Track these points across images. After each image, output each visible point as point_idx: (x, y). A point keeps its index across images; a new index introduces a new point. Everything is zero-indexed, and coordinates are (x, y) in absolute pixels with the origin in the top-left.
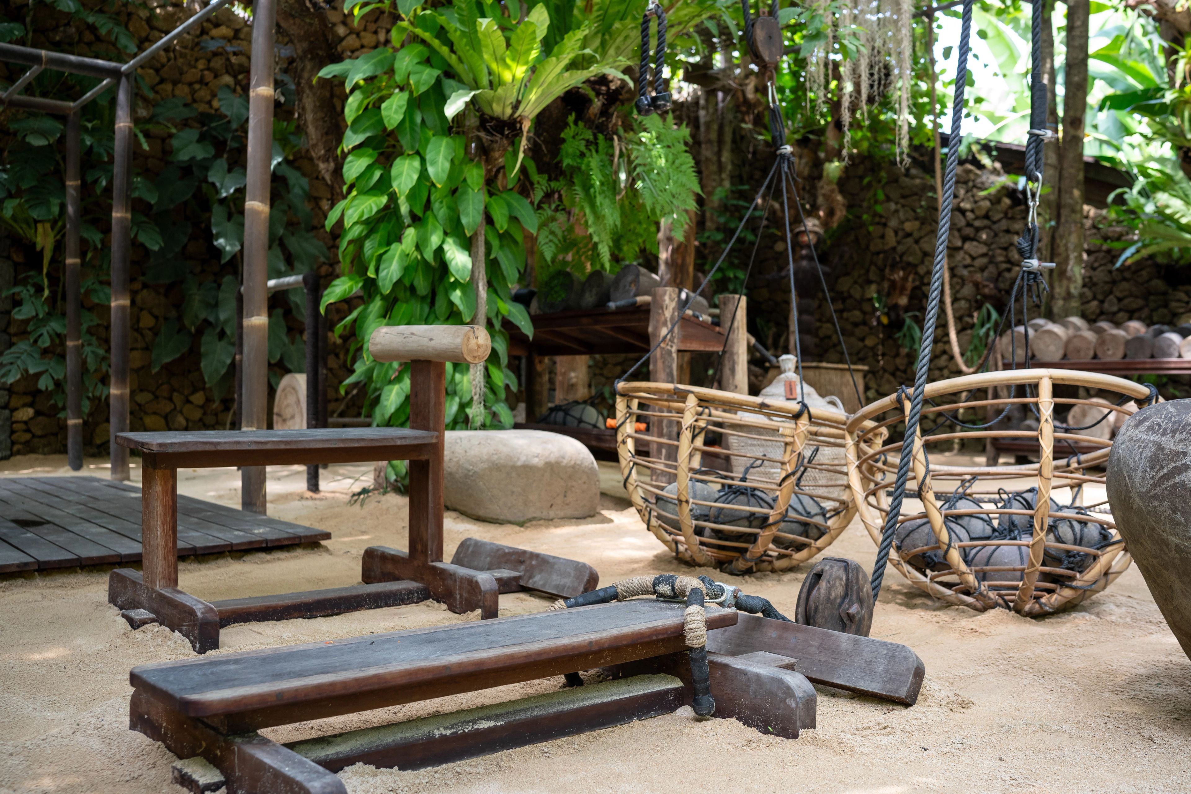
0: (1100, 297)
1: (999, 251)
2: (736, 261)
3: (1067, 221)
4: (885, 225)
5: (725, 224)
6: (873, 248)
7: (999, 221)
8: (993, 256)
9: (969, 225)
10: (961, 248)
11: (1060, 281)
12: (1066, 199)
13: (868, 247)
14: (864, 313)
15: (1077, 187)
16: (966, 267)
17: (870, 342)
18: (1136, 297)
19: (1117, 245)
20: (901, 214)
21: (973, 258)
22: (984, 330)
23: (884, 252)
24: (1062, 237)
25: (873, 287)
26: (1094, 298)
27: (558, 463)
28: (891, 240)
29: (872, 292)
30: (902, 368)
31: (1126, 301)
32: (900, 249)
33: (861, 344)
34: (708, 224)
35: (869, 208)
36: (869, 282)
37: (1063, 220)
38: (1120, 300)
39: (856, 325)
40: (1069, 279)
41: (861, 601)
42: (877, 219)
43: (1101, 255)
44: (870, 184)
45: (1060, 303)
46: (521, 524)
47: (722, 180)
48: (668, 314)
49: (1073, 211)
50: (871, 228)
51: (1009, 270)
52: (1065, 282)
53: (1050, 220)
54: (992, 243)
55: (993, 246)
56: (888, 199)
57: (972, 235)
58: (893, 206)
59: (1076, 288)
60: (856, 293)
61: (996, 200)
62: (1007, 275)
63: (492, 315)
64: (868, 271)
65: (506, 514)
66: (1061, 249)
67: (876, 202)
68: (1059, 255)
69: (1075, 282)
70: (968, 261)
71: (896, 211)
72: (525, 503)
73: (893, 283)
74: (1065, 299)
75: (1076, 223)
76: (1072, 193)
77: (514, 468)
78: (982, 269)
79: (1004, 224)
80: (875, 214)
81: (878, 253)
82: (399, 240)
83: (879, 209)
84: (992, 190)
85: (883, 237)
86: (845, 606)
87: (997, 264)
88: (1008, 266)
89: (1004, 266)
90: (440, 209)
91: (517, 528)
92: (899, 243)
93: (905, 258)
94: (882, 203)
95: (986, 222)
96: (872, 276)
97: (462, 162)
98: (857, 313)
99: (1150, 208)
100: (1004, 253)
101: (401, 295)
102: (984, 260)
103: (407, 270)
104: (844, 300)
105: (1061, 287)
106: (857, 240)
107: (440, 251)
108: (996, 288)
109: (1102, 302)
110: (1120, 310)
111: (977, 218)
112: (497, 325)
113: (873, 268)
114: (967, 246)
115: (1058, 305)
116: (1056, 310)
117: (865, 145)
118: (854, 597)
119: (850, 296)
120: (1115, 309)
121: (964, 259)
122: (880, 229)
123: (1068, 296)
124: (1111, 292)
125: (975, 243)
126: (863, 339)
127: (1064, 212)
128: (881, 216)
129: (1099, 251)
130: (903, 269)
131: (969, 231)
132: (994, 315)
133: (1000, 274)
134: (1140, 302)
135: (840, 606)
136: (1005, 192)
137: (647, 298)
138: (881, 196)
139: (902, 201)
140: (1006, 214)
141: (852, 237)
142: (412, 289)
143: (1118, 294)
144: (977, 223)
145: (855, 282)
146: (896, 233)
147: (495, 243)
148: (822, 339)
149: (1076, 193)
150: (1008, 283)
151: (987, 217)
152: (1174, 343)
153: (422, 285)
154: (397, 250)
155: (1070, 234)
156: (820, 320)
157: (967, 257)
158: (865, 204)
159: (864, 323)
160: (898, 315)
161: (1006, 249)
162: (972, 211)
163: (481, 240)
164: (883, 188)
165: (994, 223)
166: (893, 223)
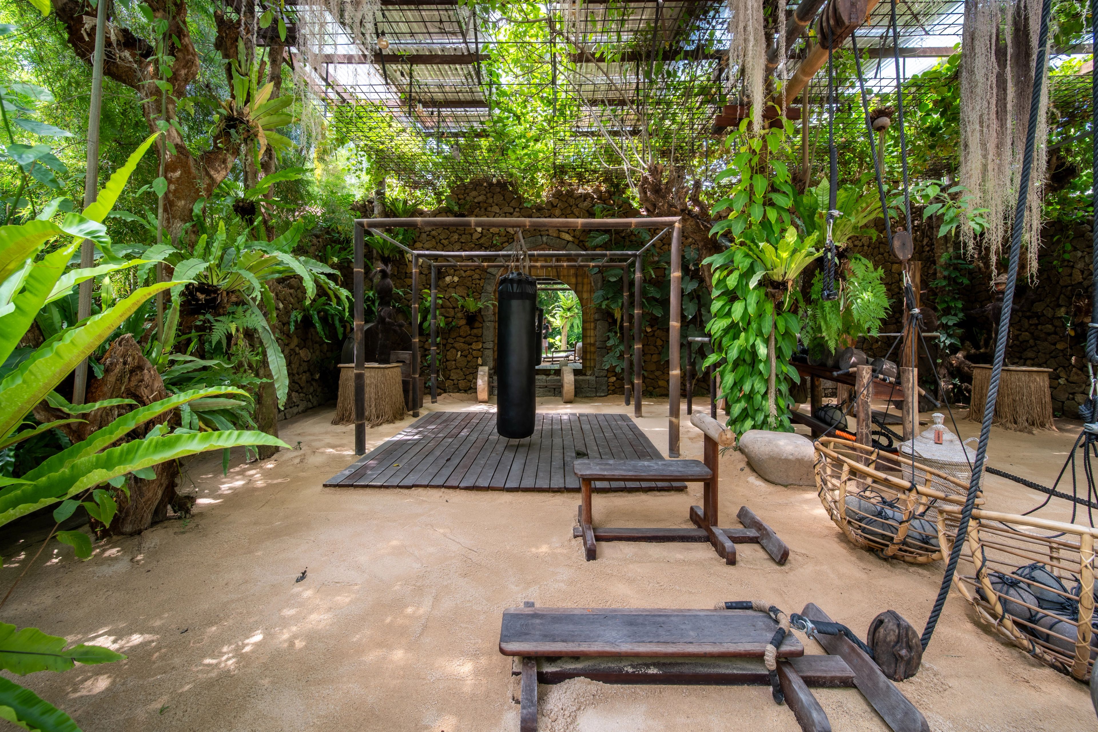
2: (957, 296)
4: (1073, 267)
5: (949, 275)
6: (1061, 282)
13: (1058, 282)
17: (1060, 346)
25: (1063, 310)
27: (802, 459)
28: (1078, 277)
29: (1062, 312)
32: (1086, 283)
33: (1053, 347)
34: (938, 275)
35: (1059, 256)
36: (1060, 306)
41: (910, 648)
42: (1066, 264)
44: (1059, 241)
46: (786, 486)
47: (947, 248)
48: (865, 381)
50: (1060, 270)
56: (1075, 249)
58: (1079, 254)
60: (1049, 313)
63: (779, 373)
64: (1058, 298)
65: (778, 481)
67: (1065, 252)
72: (787, 476)
73: (1079, 309)
77: (780, 459)
80: (1064, 260)
81: (1067, 287)
82: (738, 338)
83: (1067, 256)
85: (1071, 275)
86: (897, 648)
90: (754, 325)
91: (783, 488)
92: (1084, 279)
94: (1069, 252)
97: (764, 301)
98: (1050, 326)
101: (741, 363)
103: (741, 352)
104: (1038, 318)
107: (753, 346)
112: (782, 378)
117: (1055, 214)
118: (904, 645)
119: (1044, 315)
126: (1055, 344)
128: (1069, 261)
135: (894, 647)
137: (855, 369)
138: (1069, 247)
142: (744, 360)
146: (1082, 272)
147: (780, 339)
148: (1021, 343)
153: (748, 358)
154: (737, 343)
156: (1019, 330)
158: (1055, 254)
159: (1055, 333)
163: (773, 338)
164: (1071, 242)
166: (1080, 265)
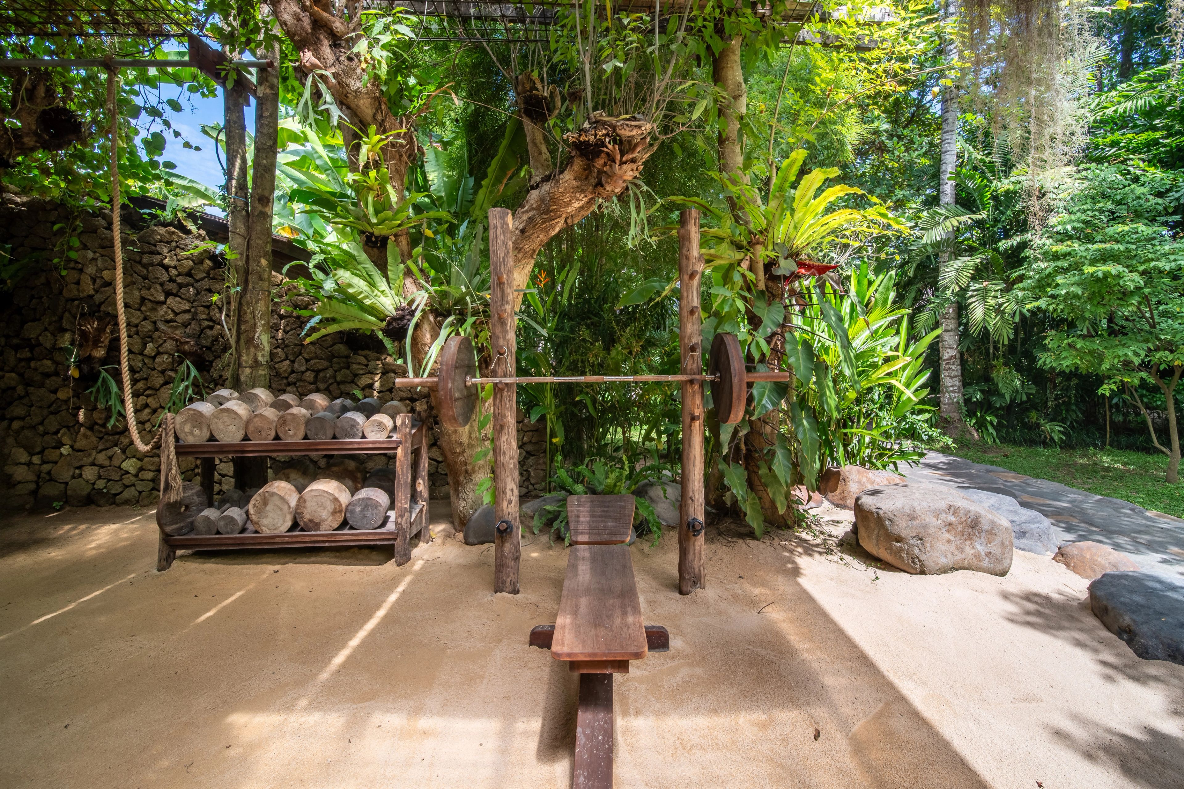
0: (291, 357)
1: (201, 309)
3: (254, 288)
7: (202, 279)
8: (196, 313)
9: (171, 280)
10: (164, 303)
11: (248, 349)
12: (253, 266)
14: (57, 363)
15: (264, 257)
16: (167, 322)
18: (322, 359)
19: (304, 313)
20: (99, 263)
21: (176, 314)
22: (182, 386)
23: (81, 299)
24: (249, 304)
26: (287, 358)
30: (100, 422)
31: (312, 362)
37: (250, 286)
38: (307, 361)
39: (47, 375)
40: (257, 347)
43: (292, 320)
45: (248, 371)
49: (261, 279)
51: (211, 328)
52: (252, 350)
53: (238, 285)
54: (194, 301)
55: (195, 304)
57: (174, 291)
59: (263, 356)
61: (198, 261)
62: (209, 332)
66: (249, 316)
68: (246, 322)
69: (263, 350)
70: (171, 316)
71: (94, 259)
74: (251, 367)
75: (263, 290)
76: (259, 262)
78: (186, 325)
79: (206, 283)
84: (196, 252)
87: (199, 322)
88: (210, 324)
89: (206, 323)
93: (103, 308)
95: (189, 279)
96: (65, 324)
99: (329, 285)
100: (207, 311)
102: (187, 316)
105: (248, 355)
106: (48, 283)
108: (197, 344)
109: (293, 362)
110: (307, 370)
111: (180, 275)
113: (67, 314)
114: (169, 300)
115: (246, 373)
116: (243, 378)
120: (303, 368)
121: (166, 313)
122: (75, 275)
123: (256, 364)
124: (300, 354)
125: (178, 299)
127: (252, 278)
129: (290, 316)
130: (100, 319)
131: (171, 286)
132: (194, 372)
133: (202, 331)
134: (325, 363)
136: (208, 255)
139: (100, 250)
140: (208, 273)
141: (43, 280)
143: (305, 356)
144: (180, 280)
145: (46, 329)
149: (264, 262)
150: (209, 340)
151: (189, 274)
152: (358, 423)
155: (257, 302)
157: (170, 312)
160: (93, 369)
161: (208, 307)
162: (175, 267)
165: (197, 281)
